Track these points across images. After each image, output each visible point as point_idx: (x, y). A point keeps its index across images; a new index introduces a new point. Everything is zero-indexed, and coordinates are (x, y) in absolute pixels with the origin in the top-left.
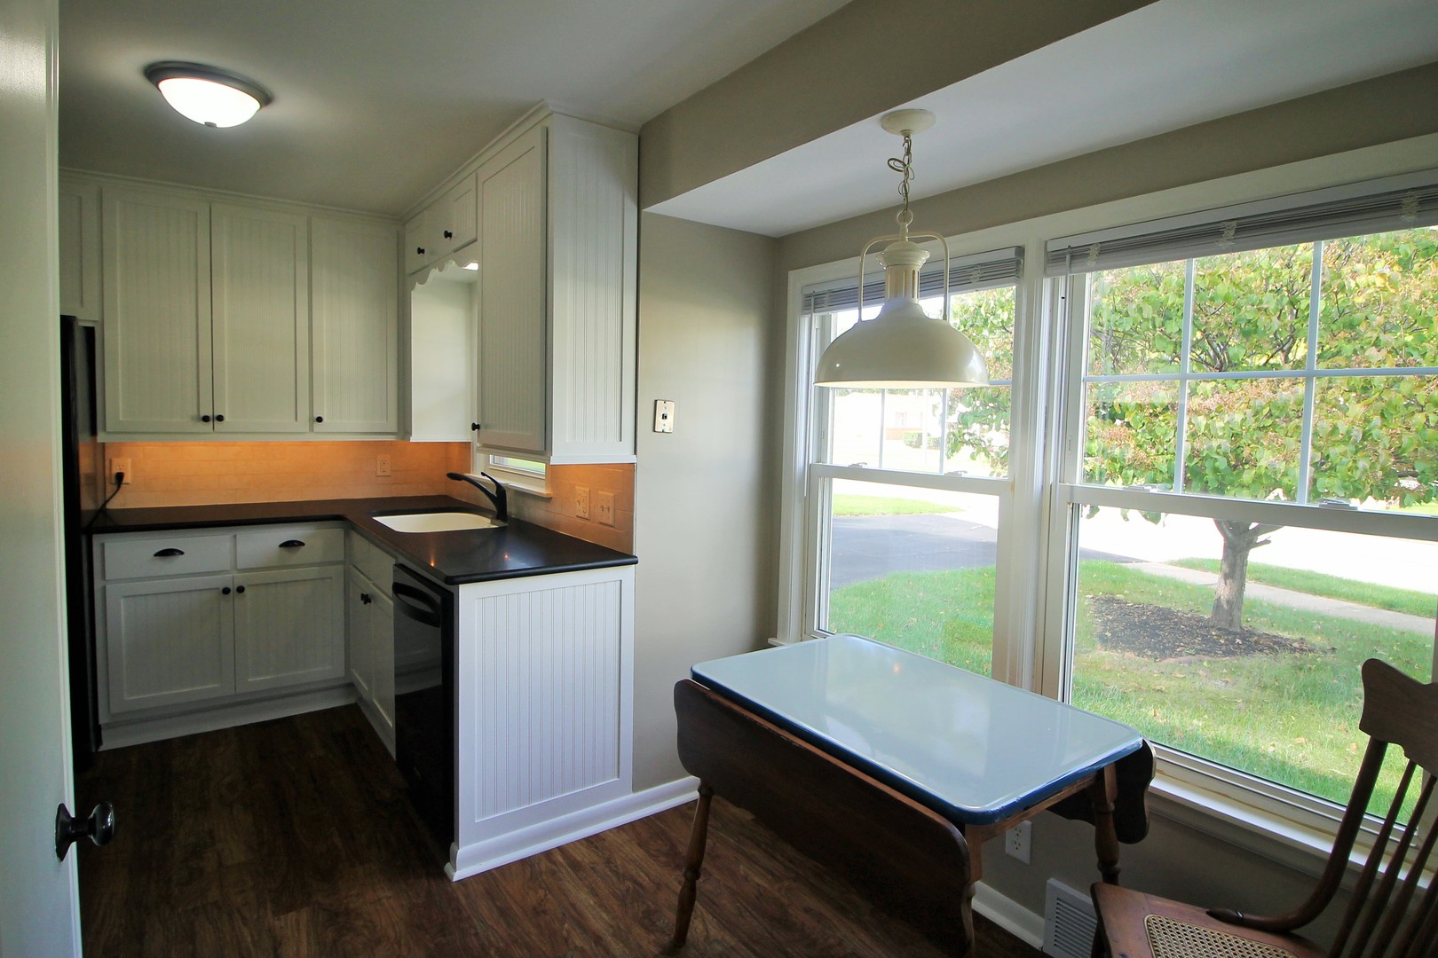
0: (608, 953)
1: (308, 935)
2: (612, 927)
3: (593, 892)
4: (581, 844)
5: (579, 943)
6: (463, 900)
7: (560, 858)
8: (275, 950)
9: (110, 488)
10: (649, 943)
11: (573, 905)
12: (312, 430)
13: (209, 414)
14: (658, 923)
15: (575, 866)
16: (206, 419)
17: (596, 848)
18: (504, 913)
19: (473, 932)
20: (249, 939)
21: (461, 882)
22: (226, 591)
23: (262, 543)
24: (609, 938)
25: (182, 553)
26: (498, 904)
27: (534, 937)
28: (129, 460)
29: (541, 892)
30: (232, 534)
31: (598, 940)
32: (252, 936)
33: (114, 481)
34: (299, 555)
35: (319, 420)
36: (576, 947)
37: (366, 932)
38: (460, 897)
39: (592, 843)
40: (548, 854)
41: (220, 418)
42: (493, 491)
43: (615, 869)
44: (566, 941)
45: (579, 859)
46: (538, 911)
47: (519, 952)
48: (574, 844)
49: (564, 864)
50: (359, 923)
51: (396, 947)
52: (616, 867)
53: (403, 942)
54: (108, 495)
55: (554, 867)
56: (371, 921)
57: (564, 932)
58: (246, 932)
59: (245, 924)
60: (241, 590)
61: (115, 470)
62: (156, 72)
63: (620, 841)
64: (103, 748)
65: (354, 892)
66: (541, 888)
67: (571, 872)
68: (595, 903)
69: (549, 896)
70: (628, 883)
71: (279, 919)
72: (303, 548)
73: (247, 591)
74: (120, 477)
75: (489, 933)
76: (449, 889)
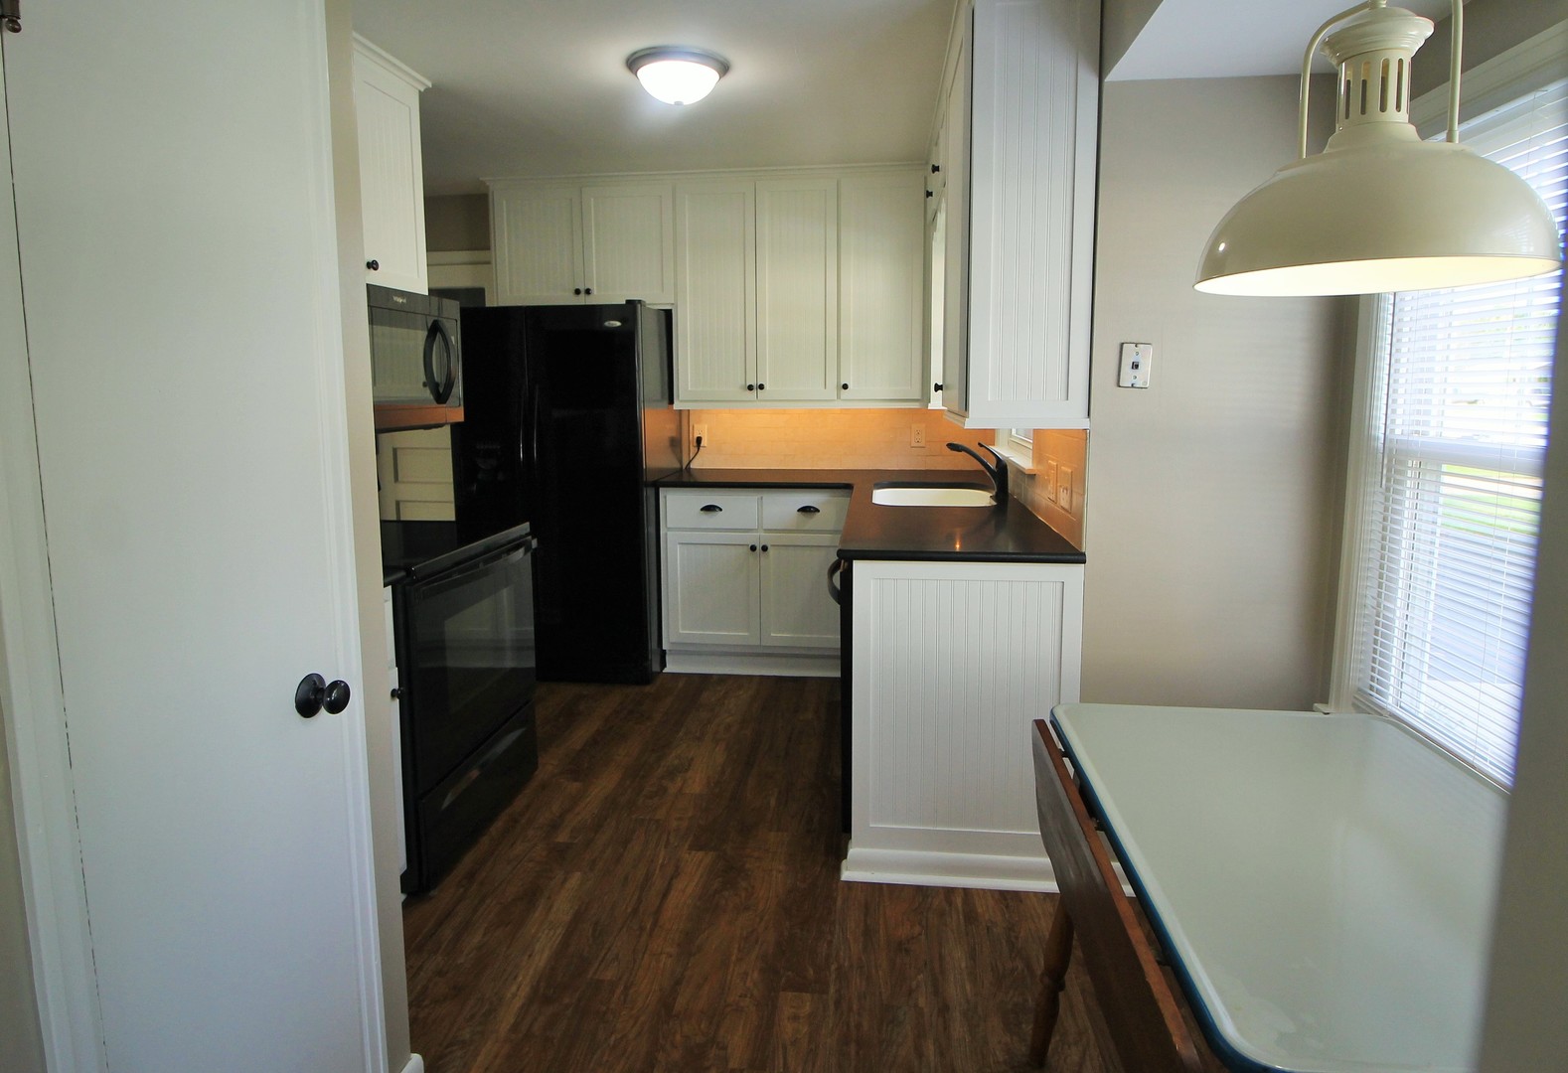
0: (945, 1029)
1: (701, 877)
2: (968, 1001)
3: (972, 956)
4: (993, 897)
5: (922, 1002)
6: (839, 902)
7: (959, 901)
8: (672, 879)
9: (693, 450)
10: (1000, 1042)
11: (941, 958)
12: (839, 397)
13: (754, 383)
14: (1024, 1026)
15: (971, 916)
16: (750, 388)
17: (1007, 907)
18: (868, 933)
19: (829, 938)
20: (660, 862)
21: (850, 884)
22: (753, 548)
23: (783, 506)
24: (958, 1014)
25: (721, 510)
26: (869, 922)
27: (880, 973)
28: (706, 426)
29: (917, 929)
30: (759, 496)
31: (944, 1009)
32: (664, 860)
33: (695, 444)
34: (814, 522)
35: (845, 387)
36: (916, 1005)
37: (743, 895)
38: (839, 898)
39: (1005, 899)
40: (949, 891)
41: (761, 387)
42: (993, 466)
43: (1013, 939)
44: (910, 992)
45: (980, 910)
46: (901, 947)
47: (858, 980)
48: (984, 892)
49: (960, 909)
50: (744, 884)
51: (758, 920)
52: (1017, 938)
53: (766, 918)
54: (692, 456)
55: (947, 909)
56: (753, 887)
57: (914, 983)
58: (662, 853)
59: (665, 847)
60: (765, 548)
61: (696, 435)
62: (633, 63)
63: (1040, 911)
64: (666, 670)
65: (756, 854)
66: (920, 924)
67: (962, 921)
68: (967, 967)
69: (923, 937)
70: (1020, 965)
71: (689, 854)
72: (818, 514)
73: (771, 550)
74: (699, 440)
75: (843, 947)
76: (834, 886)
